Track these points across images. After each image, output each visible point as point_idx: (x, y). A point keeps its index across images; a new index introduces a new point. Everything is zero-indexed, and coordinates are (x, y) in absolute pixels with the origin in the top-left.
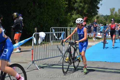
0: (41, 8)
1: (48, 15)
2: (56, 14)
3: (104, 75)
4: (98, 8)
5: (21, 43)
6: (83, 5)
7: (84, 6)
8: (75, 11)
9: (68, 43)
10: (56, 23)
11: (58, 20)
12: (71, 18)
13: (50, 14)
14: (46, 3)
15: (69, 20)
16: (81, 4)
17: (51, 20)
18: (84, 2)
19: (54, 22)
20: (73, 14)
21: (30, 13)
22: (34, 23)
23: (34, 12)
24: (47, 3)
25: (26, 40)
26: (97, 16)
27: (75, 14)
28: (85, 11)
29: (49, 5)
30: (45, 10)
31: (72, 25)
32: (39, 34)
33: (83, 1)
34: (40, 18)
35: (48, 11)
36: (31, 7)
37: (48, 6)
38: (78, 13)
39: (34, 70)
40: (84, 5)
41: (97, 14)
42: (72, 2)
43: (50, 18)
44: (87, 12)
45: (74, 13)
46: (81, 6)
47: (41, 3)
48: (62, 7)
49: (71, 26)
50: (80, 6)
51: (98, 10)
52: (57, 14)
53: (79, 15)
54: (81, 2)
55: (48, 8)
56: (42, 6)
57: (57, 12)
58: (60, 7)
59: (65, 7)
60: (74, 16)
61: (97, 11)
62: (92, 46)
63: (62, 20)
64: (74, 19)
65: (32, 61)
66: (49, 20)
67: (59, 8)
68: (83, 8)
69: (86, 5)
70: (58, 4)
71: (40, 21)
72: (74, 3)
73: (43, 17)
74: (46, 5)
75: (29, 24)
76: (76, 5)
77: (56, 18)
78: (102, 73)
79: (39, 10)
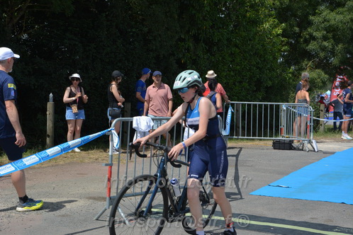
0: (214, 55)
1: (233, 71)
2: (255, 68)
5: (69, 147)
6: (330, 47)
7: (333, 48)
8: (309, 60)
10: (254, 91)
11: (259, 83)
13: (238, 67)
15: (289, 84)
16: (326, 44)
17: (240, 82)
18: (334, 37)
19: (248, 87)
20: (304, 70)
23: (194, 62)
24: (229, 40)
25: (86, 137)
27: (308, 69)
28: (334, 61)
29: (236, 46)
30: (223, 58)
33: (330, 35)
35: (231, 62)
37: (233, 49)
38: (317, 67)
40: (333, 46)
42: (301, 37)
43: (239, 79)
44: (342, 62)
45: (306, 65)
47: (212, 40)
48: (271, 50)
50: (324, 49)
52: (258, 68)
53: (319, 70)
54: (325, 38)
55: (232, 54)
56: (215, 48)
57: (258, 63)
58: (265, 50)
59: (280, 50)
63: (270, 83)
65: (108, 198)
66: (234, 84)
67: (262, 53)
68: (333, 53)
69: (340, 46)
72: (307, 42)
74: (228, 47)
76: (312, 46)
77: (255, 79)
79: (208, 59)
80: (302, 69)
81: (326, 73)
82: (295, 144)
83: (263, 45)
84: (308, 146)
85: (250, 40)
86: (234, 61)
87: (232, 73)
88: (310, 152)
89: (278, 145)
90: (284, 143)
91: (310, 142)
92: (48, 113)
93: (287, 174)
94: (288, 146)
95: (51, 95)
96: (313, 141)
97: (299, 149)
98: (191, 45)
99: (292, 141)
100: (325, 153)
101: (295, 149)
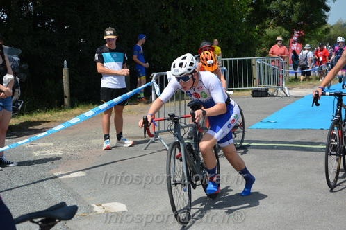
0: (190, 19)
1: (208, 32)
3: (307, 158)
4: (328, 9)
6: (289, 6)
7: (292, 7)
8: (271, 18)
9: (250, 92)
12: (262, 35)
13: (212, 29)
14: (202, 5)
15: (256, 41)
16: (285, 3)
20: (267, 27)
21: (165, 31)
22: (176, 51)
23: (175, 27)
26: (325, 27)
27: (271, 27)
28: (294, 18)
29: (210, 10)
30: (199, 22)
31: (265, 52)
32: (166, 76)
34: (189, 39)
36: (169, 16)
37: (207, 13)
38: (278, 24)
39: (159, 151)
40: (292, 5)
41: (325, 23)
44: (300, 19)
45: (269, 23)
46: (285, 6)
48: (239, 12)
49: (264, 54)
50: (283, 8)
51: (326, 13)
52: (229, 28)
53: (280, 27)
55: (206, 17)
56: (192, 13)
57: (228, 24)
58: (234, 12)
59: (246, 11)
60: (269, 32)
61: (326, 16)
62: (303, 97)
63: (239, 42)
64: (269, 37)
65: (153, 133)
67: (231, 14)
68: (291, 11)
69: (298, 4)
70: (228, 7)
71: (190, 47)
72: (268, 2)
73: (196, 38)
74: (203, 11)
75: (164, 55)
76: (273, 6)
77: (227, 39)
78: (306, 153)
79: (186, 23)
80: (265, 27)
81: (286, 30)
82: (270, 92)
83: (232, 8)
84: (281, 93)
85: (221, 4)
86: (208, 23)
87: (207, 35)
88: (284, 98)
89: (256, 94)
90: (261, 91)
91: (283, 89)
92: (64, 77)
93: (272, 114)
94: (265, 93)
95: (65, 61)
96: (286, 88)
97: (273, 96)
98: (171, 12)
99: (267, 90)
100: (295, 97)
101: (270, 96)
